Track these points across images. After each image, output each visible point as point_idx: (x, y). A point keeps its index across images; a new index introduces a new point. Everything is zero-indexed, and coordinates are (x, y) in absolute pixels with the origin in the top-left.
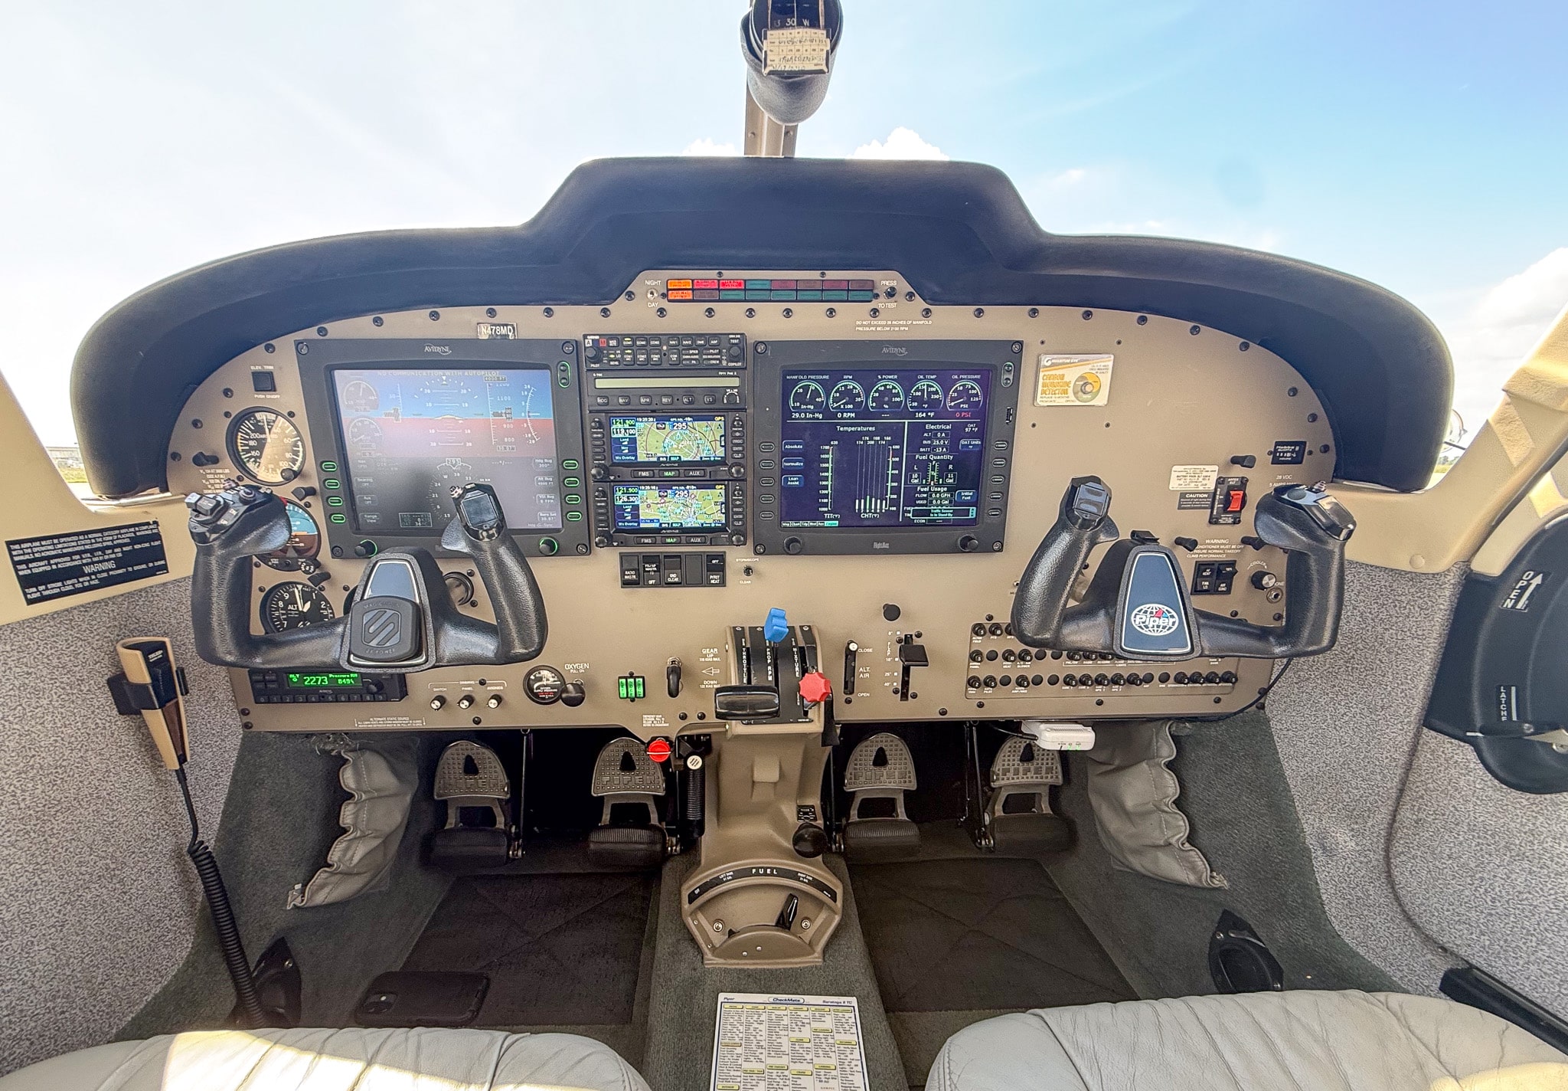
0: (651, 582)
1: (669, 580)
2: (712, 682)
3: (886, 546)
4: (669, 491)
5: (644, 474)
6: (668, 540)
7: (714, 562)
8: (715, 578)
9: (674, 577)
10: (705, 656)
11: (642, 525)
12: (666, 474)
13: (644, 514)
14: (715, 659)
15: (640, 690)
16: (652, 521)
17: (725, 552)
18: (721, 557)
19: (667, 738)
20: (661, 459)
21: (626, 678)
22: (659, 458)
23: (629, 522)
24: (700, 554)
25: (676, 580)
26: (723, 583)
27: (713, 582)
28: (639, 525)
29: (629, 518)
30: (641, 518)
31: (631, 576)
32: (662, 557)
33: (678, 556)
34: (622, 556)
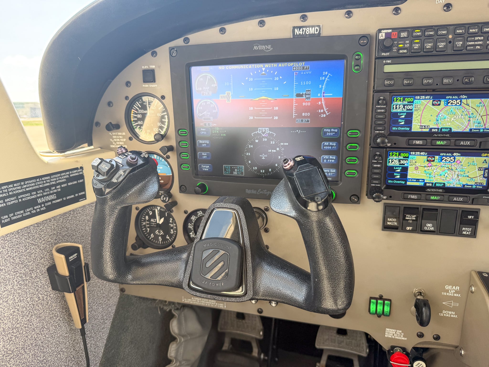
0: (408, 228)
1: (426, 228)
2: (450, 313)
4: (437, 157)
5: (418, 142)
6: (433, 198)
7: (470, 217)
8: (467, 230)
9: (429, 226)
10: (447, 291)
11: (409, 183)
12: (438, 143)
13: (410, 176)
14: (455, 295)
15: (387, 309)
16: (418, 180)
17: (479, 209)
18: (476, 213)
19: (404, 349)
20: (433, 130)
21: (376, 299)
22: (431, 129)
23: (398, 180)
24: (455, 210)
25: (432, 229)
26: (474, 235)
27: (465, 233)
28: (406, 183)
29: (398, 177)
30: (408, 177)
31: (393, 222)
32: (421, 210)
33: (435, 209)
34: (386, 206)
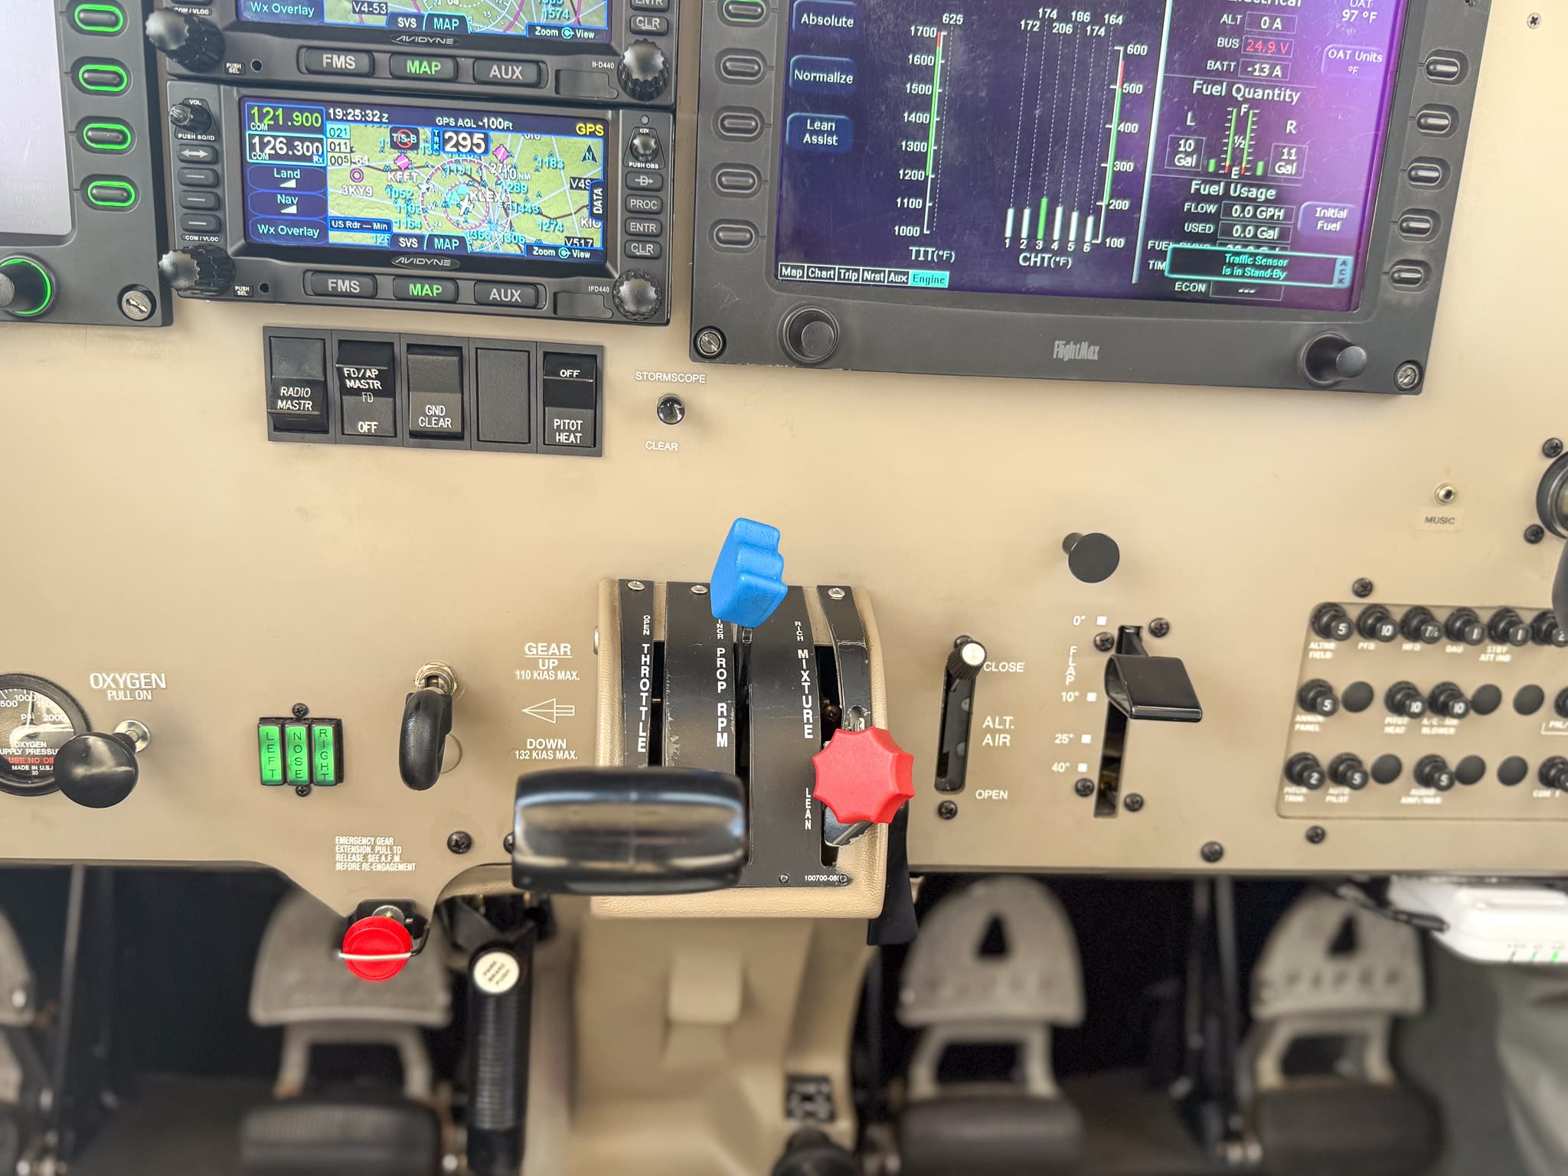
0: (364, 427)
1: (423, 423)
2: (551, 743)
3: (1088, 352)
4: (425, 132)
5: (340, 62)
6: (416, 289)
7: (566, 373)
8: (568, 426)
9: (437, 414)
10: (532, 664)
11: (336, 238)
12: (414, 67)
13: (338, 204)
14: (561, 676)
15: (326, 763)
16: (366, 225)
17: (601, 348)
18: (590, 361)
19: (407, 907)
20: (402, 22)
21: (281, 722)
22: (393, 17)
23: (292, 221)
24: (521, 349)
25: (446, 424)
26: (592, 444)
27: (562, 438)
28: (324, 235)
29: (293, 210)
30: (332, 212)
31: (298, 402)
32: (400, 350)
33: (453, 349)
34: (275, 341)
